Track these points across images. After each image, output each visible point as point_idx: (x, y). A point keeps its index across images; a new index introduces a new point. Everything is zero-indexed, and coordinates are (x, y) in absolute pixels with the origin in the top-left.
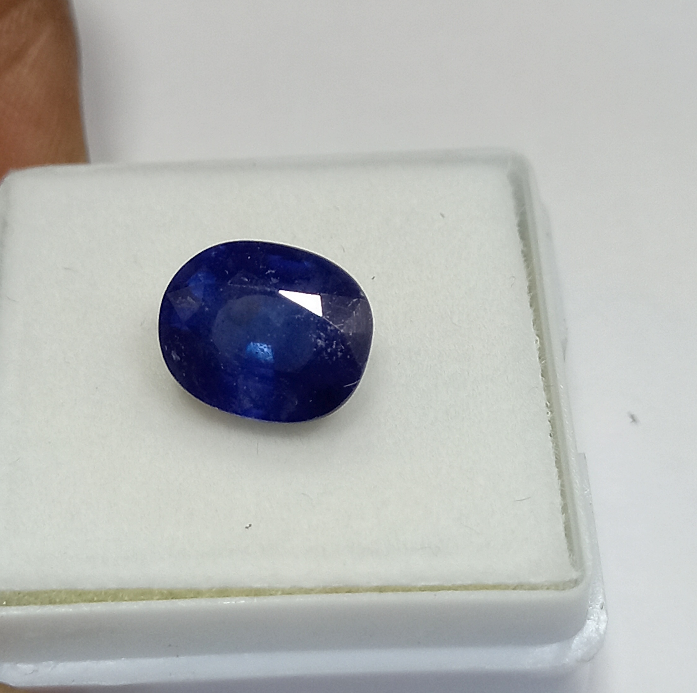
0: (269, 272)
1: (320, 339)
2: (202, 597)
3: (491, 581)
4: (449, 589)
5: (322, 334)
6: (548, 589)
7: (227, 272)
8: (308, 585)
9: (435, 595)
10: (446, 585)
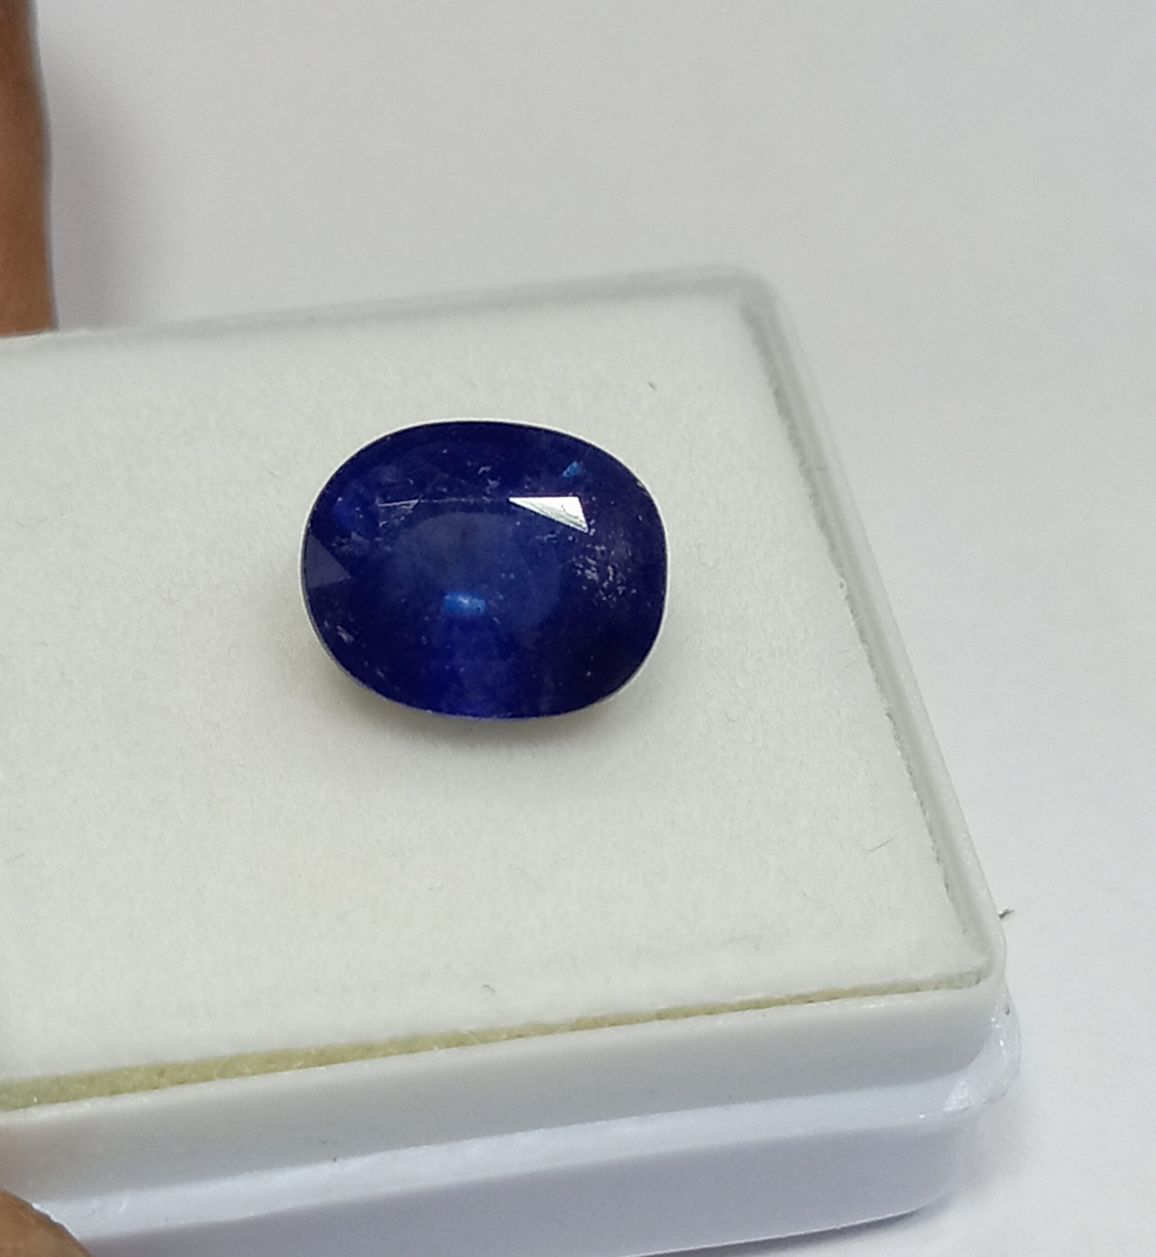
0: (482, 469)
1: (589, 568)
2: (374, 1057)
3: (847, 984)
4: (781, 1003)
5: (590, 561)
6: (937, 988)
7: (412, 482)
8: (552, 1017)
9: (764, 1015)
10: (777, 997)
